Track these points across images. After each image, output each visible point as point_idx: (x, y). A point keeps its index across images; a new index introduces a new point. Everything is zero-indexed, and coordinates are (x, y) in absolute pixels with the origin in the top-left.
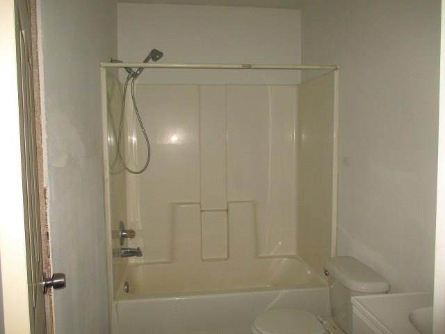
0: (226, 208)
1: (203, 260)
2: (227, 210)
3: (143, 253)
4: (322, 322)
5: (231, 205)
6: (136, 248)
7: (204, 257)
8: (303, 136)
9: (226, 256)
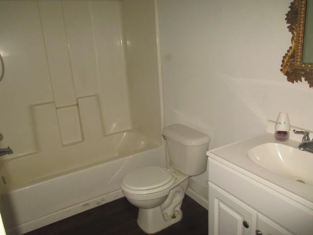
0: (75, 103)
1: (64, 146)
2: (78, 105)
3: (13, 151)
4: (166, 171)
5: (80, 100)
6: (7, 147)
7: (64, 144)
8: (128, 42)
9: (81, 139)
